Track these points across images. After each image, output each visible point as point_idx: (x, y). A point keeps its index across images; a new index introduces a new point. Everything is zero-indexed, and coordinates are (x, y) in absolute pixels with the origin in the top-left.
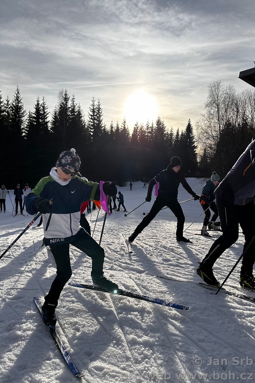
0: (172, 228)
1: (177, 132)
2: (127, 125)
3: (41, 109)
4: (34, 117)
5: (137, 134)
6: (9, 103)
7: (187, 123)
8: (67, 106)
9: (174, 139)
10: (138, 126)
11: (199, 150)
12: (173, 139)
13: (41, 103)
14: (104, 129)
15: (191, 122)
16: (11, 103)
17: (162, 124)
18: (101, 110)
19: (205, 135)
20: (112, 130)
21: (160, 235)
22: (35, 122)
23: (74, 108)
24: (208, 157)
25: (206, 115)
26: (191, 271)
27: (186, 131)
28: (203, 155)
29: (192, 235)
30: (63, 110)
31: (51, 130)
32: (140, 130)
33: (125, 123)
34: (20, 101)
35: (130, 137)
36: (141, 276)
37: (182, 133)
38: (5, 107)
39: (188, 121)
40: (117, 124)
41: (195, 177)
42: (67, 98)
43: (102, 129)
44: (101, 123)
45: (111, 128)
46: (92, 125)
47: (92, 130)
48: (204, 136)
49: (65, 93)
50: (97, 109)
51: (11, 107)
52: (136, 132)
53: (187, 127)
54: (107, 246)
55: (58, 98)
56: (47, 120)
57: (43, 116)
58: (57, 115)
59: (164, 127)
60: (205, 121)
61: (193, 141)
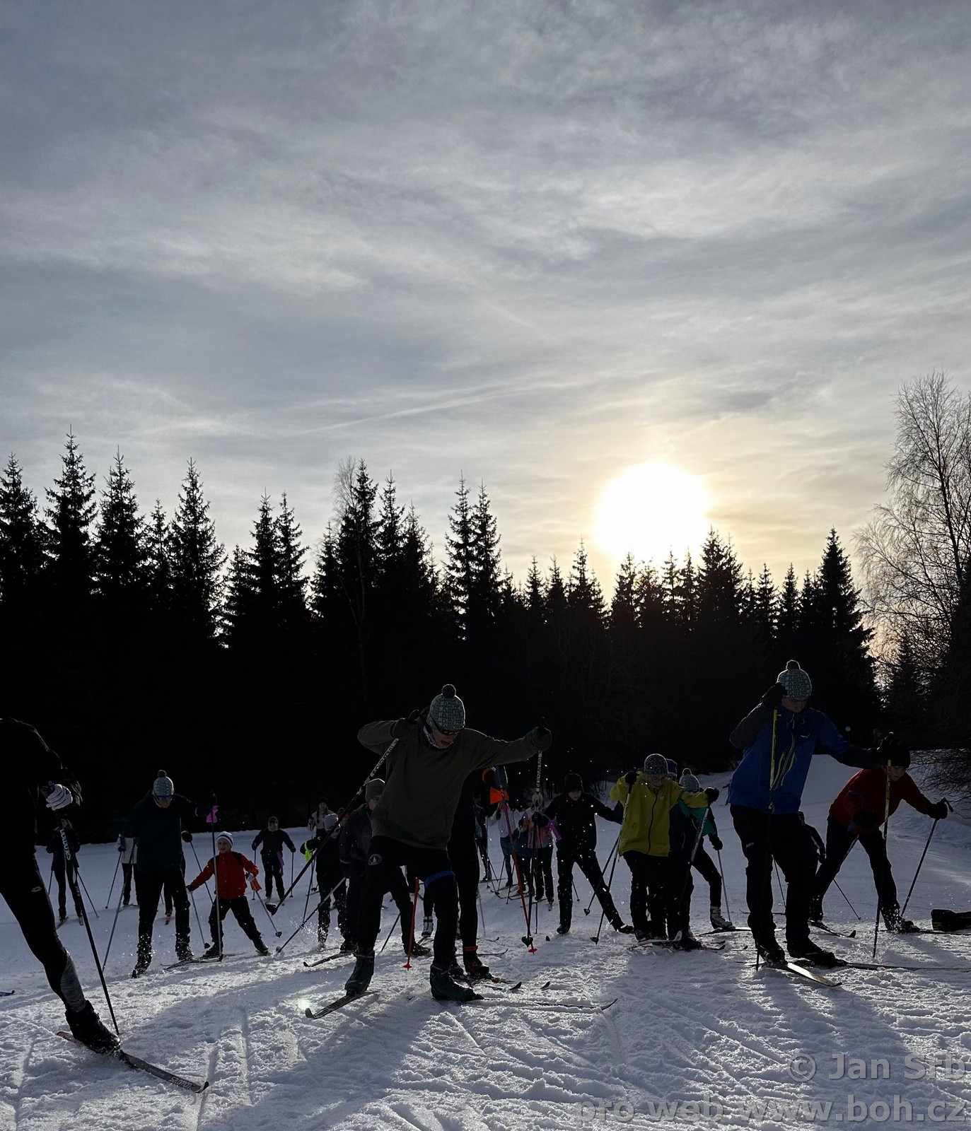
1: (787, 581)
2: (590, 571)
3: (276, 537)
4: (252, 569)
5: (630, 599)
6: (162, 524)
7: (825, 546)
8: (369, 519)
9: (777, 610)
10: (632, 571)
12: (772, 611)
13: (274, 515)
14: (508, 592)
15: (838, 542)
16: (170, 526)
17: (725, 556)
18: (490, 522)
19: (900, 581)
22: (256, 587)
23: (396, 522)
25: (895, 508)
27: (820, 574)
28: (897, 661)
30: (356, 532)
31: (316, 611)
32: (641, 583)
33: (583, 563)
34: (200, 515)
35: (605, 612)
37: (807, 585)
38: (151, 539)
39: (829, 538)
40: (553, 568)
42: (367, 490)
43: (500, 591)
44: (492, 570)
45: (532, 587)
46: (460, 581)
47: (461, 599)
48: (897, 586)
49: (359, 473)
50: (477, 522)
51: (170, 537)
52: (626, 594)
53: (825, 560)
55: (336, 494)
56: (301, 574)
57: (283, 564)
58: (334, 556)
59: (736, 565)
60: (894, 531)
61: (853, 612)
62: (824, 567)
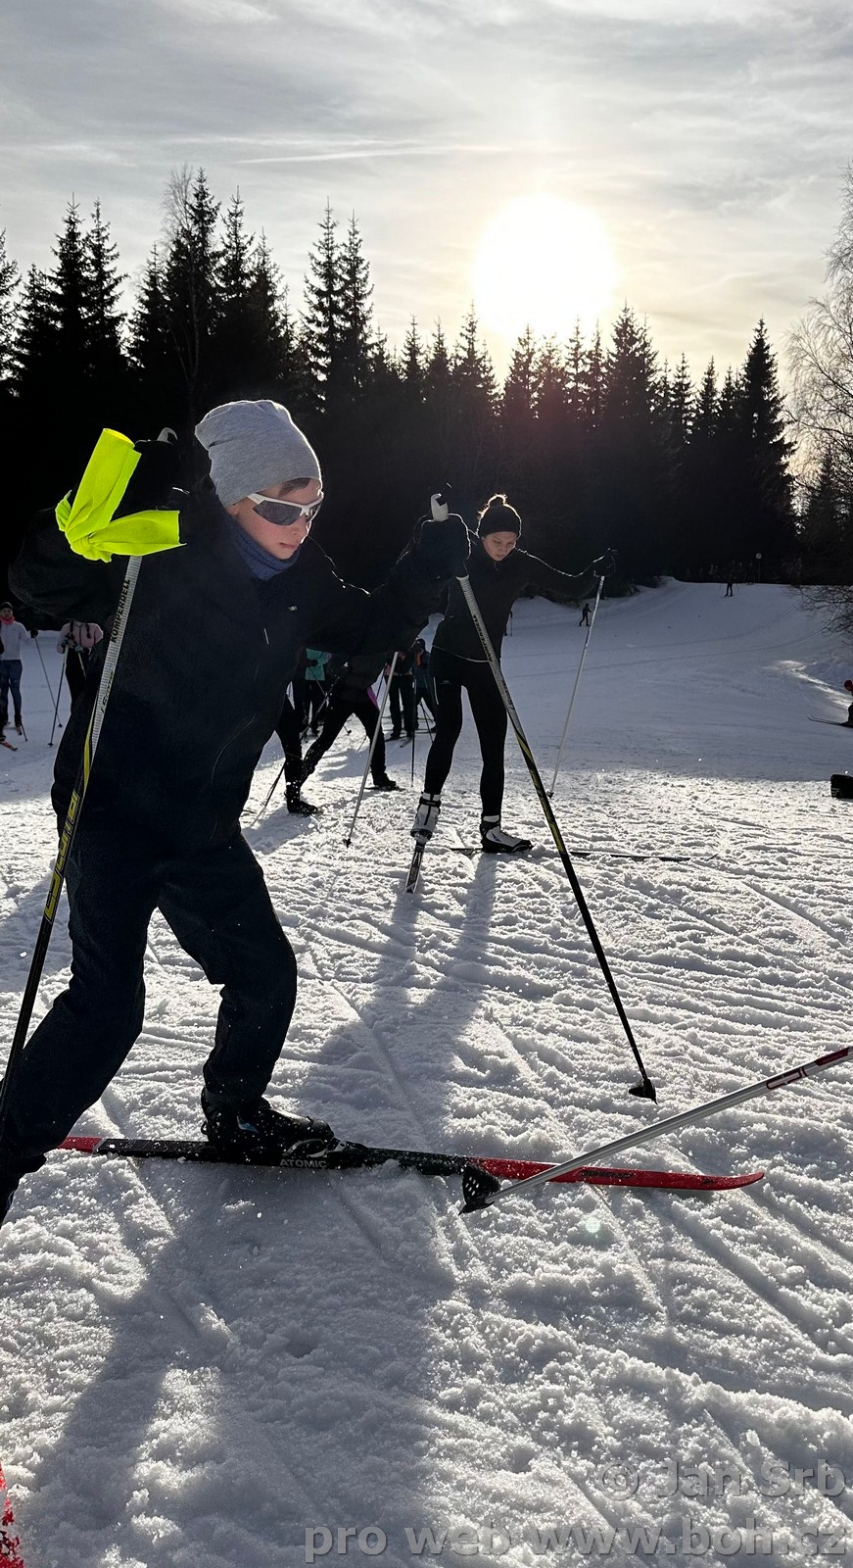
0: (680, 805)
1: (707, 376)
2: (480, 342)
3: (86, 258)
4: (54, 298)
5: (526, 382)
7: (750, 339)
8: (207, 246)
9: (692, 410)
10: (531, 347)
11: (802, 464)
12: (686, 411)
13: (84, 229)
14: (380, 357)
15: (766, 336)
17: (639, 340)
18: (361, 266)
19: (830, 392)
20: (413, 364)
21: (626, 832)
22: (56, 320)
23: (241, 255)
24: (841, 495)
25: (832, 304)
26: (752, 988)
27: (744, 373)
28: (818, 484)
29: (761, 836)
30: (189, 263)
31: (135, 359)
32: (541, 364)
33: (473, 331)
35: (496, 394)
36: (536, 1011)
37: (728, 384)
39: (759, 331)
40: (436, 334)
41: (783, 581)
42: (206, 209)
43: (370, 354)
44: (361, 328)
45: (410, 355)
46: (321, 339)
47: (322, 362)
48: (826, 397)
49: (197, 186)
50: (345, 265)
52: (522, 375)
53: (749, 356)
54: (389, 881)
55: (166, 211)
56: (115, 310)
57: (93, 294)
58: (159, 289)
59: (650, 352)
60: (828, 332)
61: (775, 421)
62: (748, 364)
